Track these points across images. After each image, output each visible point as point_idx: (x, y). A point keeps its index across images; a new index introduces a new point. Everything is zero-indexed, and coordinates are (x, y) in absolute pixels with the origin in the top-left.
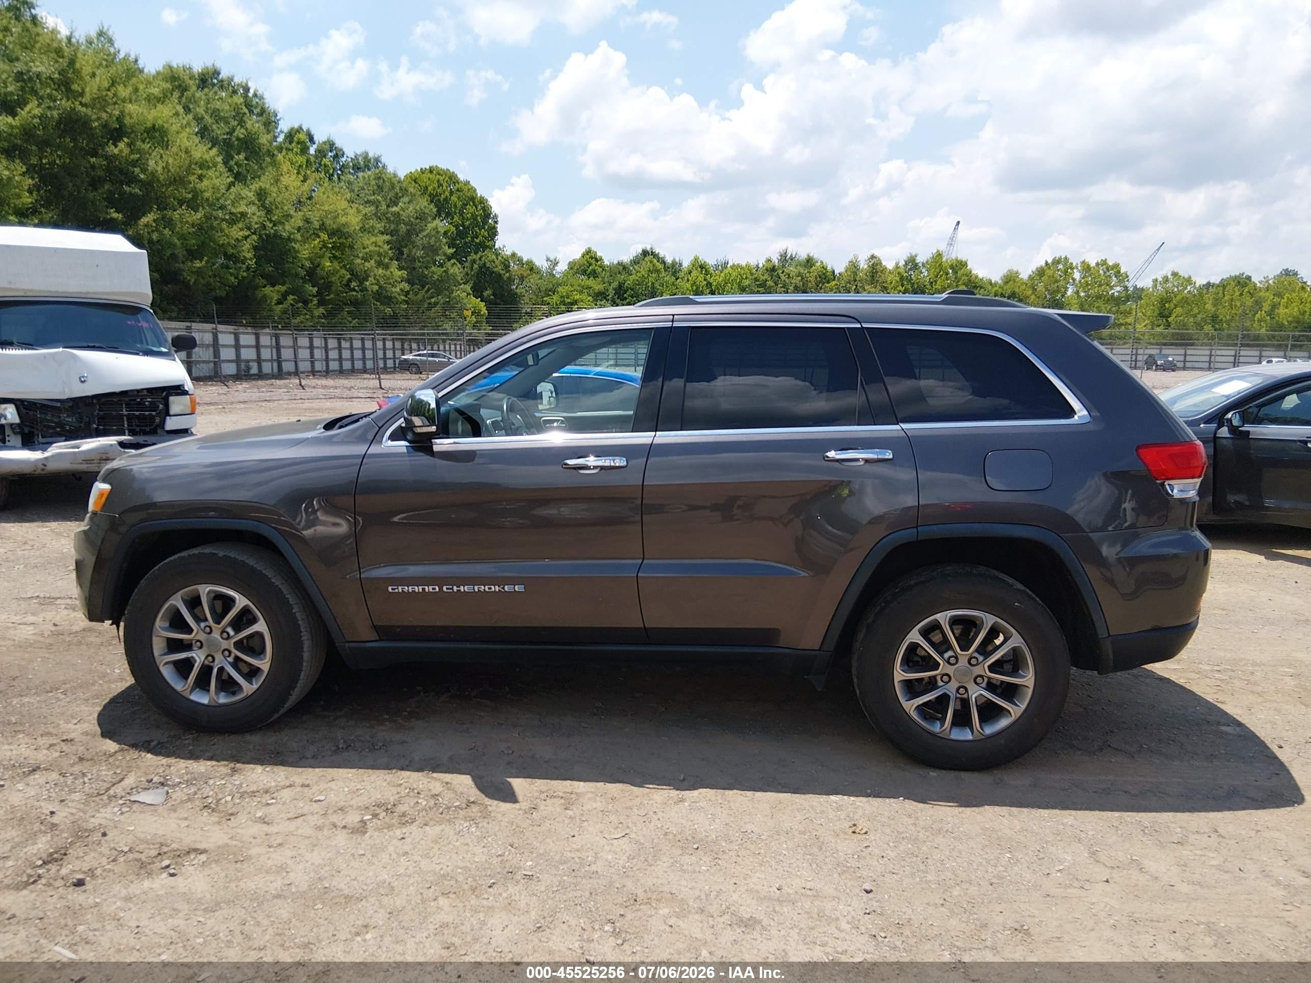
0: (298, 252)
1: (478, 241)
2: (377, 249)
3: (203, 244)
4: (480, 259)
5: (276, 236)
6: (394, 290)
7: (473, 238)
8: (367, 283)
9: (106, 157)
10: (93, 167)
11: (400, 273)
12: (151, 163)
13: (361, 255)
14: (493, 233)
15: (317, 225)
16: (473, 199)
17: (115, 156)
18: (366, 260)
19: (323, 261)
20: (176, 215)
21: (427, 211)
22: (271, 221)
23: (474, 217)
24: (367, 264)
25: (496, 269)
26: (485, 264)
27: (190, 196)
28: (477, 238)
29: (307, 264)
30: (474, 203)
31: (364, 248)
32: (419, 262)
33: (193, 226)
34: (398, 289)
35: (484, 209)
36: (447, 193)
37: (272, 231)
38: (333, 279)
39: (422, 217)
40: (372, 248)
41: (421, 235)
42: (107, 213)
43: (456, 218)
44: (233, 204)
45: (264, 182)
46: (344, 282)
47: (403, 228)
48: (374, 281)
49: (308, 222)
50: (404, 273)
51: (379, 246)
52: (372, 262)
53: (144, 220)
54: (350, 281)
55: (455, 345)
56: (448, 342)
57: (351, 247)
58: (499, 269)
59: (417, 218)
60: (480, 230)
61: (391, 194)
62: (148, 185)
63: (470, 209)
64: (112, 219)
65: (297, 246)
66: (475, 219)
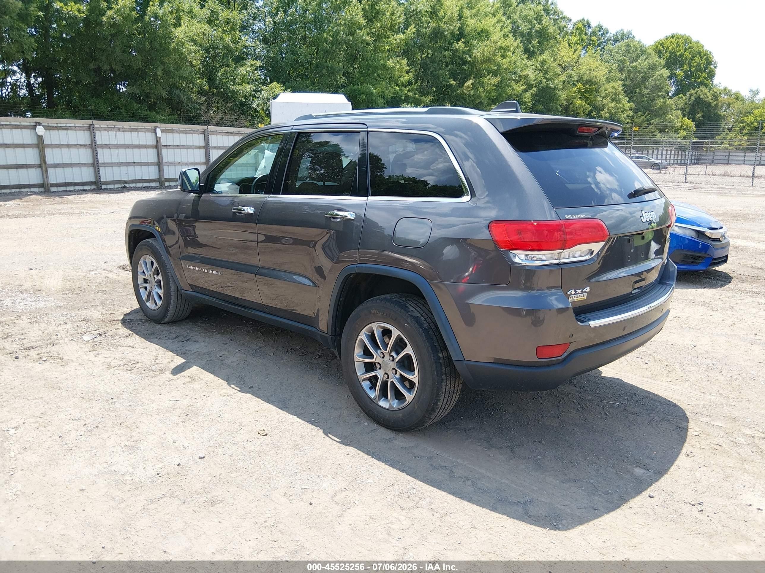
0: (559, 96)
1: (699, 81)
2: (613, 90)
3: (500, 95)
4: (696, 93)
5: (548, 87)
6: (622, 116)
7: (696, 79)
8: (602, 113)
9: (452, 51)
10: (445, 57)
11: (629, 105)
12: (475, 51)
13: (602, 95)
14: (711, 75)
15: (576, 78)
16: (699, 53)
17: (457, 50)
18: (604, 97)
19: (575, 100)
20: (486, 80)
21: (657, 63)
22: (545, 78)
23: (699, 64)
24: (604, 100)
25: (707, 99)
26: (699, 97)
27: (496, 68)
28: (698, 79)
29: (565, 103)
30: (700, 55)
31: (605, 91)
32: (646, 97)
33: (494, 85)
34: (625, 115)
35: (707, 59)
36: (682, 51)
37: (545, 84)
38: (579, 111)
39: (653, 68)
40: (610, 90)
41: (650, 80)
42: (448, 82)
43: (685, 66)
44: (521, 71)
45: (546, 56)
46: (587, 112)
47: (640, 76)
48: (607, 111)
49: (571, 77)
50: (632, 105)
51: (616, 89)
52: (608, 99)
53: (466, 84)
54: (591, 112)
55: (667, 150)
56: (660, 149)
57: (597, 90)
58: (709, 99)
59: (649, 69)
60: (702, 73)
61: (634, 55)
62: (472, 64)
63: (697, 59)
64: (451, 85)
65: (559, 92)
66: (700, 66)
